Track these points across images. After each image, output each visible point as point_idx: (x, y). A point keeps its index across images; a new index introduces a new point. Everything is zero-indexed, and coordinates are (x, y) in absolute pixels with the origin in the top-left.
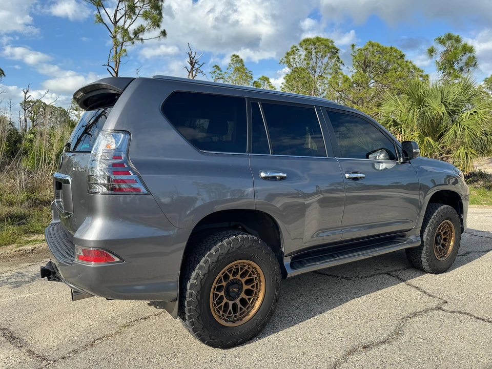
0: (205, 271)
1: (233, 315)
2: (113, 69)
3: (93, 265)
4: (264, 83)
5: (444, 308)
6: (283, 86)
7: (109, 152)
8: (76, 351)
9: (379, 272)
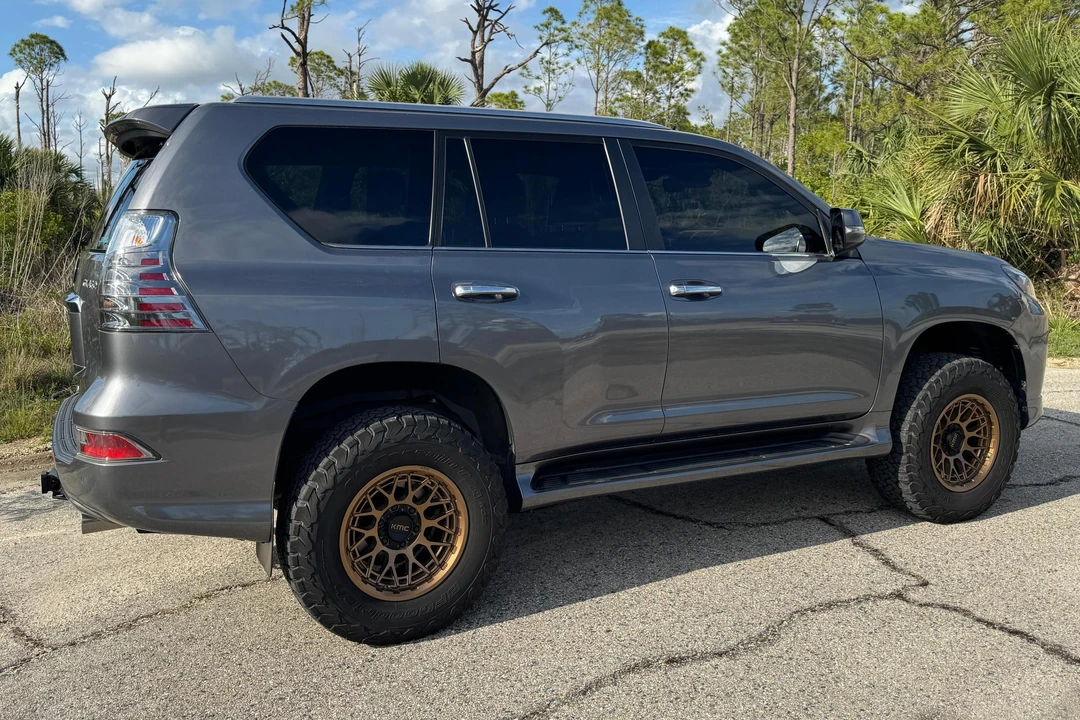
0: (327, 483)
1: (396, 578)
2: (293, 34)
3: (106, 463)
4: (674, 44)
5: (912, 595)
6: (725, 51)
7: (136, 251)
8: (97, 635)
9: (804, 514)
